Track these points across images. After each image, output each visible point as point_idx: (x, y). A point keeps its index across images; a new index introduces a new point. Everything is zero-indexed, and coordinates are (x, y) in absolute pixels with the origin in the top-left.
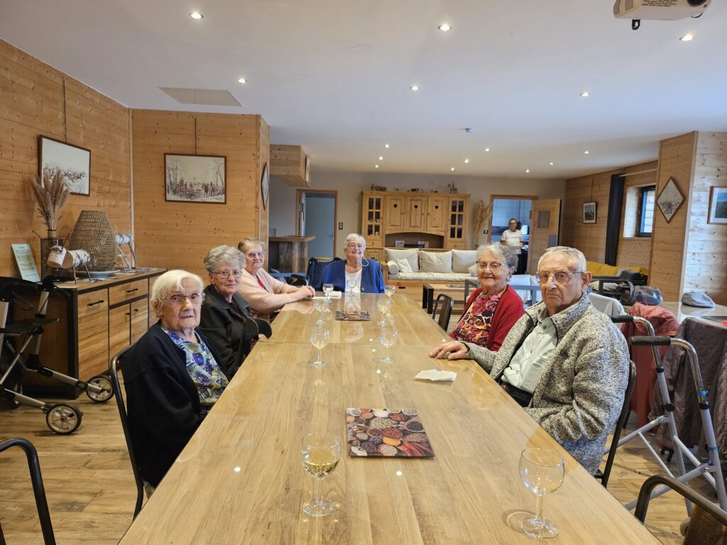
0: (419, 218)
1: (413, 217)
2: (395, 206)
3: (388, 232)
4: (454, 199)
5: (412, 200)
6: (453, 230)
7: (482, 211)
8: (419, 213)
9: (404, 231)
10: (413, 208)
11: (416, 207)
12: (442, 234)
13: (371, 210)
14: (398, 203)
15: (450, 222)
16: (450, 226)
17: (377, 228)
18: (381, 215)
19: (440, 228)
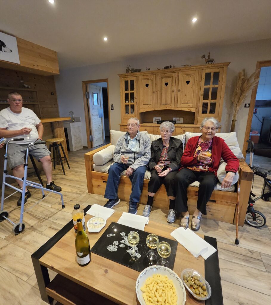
0: (169, 95)
1: (163, 95)
2: (147, 85)
3: (142, 111)
4: (208, 71)
5: (162, 78)
6: (205, 105)
7: (244, 81)
8: (169, 91)
9: (156, 109)
10: (164, 85)
11: (166, 84)
12: (193, 110)
13: (127, 92)
14: (149, 82)
15: (202, 97)
16: (202, 101)
17: (133, 107)
18: (135, 96)
19: (191, 105)
